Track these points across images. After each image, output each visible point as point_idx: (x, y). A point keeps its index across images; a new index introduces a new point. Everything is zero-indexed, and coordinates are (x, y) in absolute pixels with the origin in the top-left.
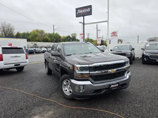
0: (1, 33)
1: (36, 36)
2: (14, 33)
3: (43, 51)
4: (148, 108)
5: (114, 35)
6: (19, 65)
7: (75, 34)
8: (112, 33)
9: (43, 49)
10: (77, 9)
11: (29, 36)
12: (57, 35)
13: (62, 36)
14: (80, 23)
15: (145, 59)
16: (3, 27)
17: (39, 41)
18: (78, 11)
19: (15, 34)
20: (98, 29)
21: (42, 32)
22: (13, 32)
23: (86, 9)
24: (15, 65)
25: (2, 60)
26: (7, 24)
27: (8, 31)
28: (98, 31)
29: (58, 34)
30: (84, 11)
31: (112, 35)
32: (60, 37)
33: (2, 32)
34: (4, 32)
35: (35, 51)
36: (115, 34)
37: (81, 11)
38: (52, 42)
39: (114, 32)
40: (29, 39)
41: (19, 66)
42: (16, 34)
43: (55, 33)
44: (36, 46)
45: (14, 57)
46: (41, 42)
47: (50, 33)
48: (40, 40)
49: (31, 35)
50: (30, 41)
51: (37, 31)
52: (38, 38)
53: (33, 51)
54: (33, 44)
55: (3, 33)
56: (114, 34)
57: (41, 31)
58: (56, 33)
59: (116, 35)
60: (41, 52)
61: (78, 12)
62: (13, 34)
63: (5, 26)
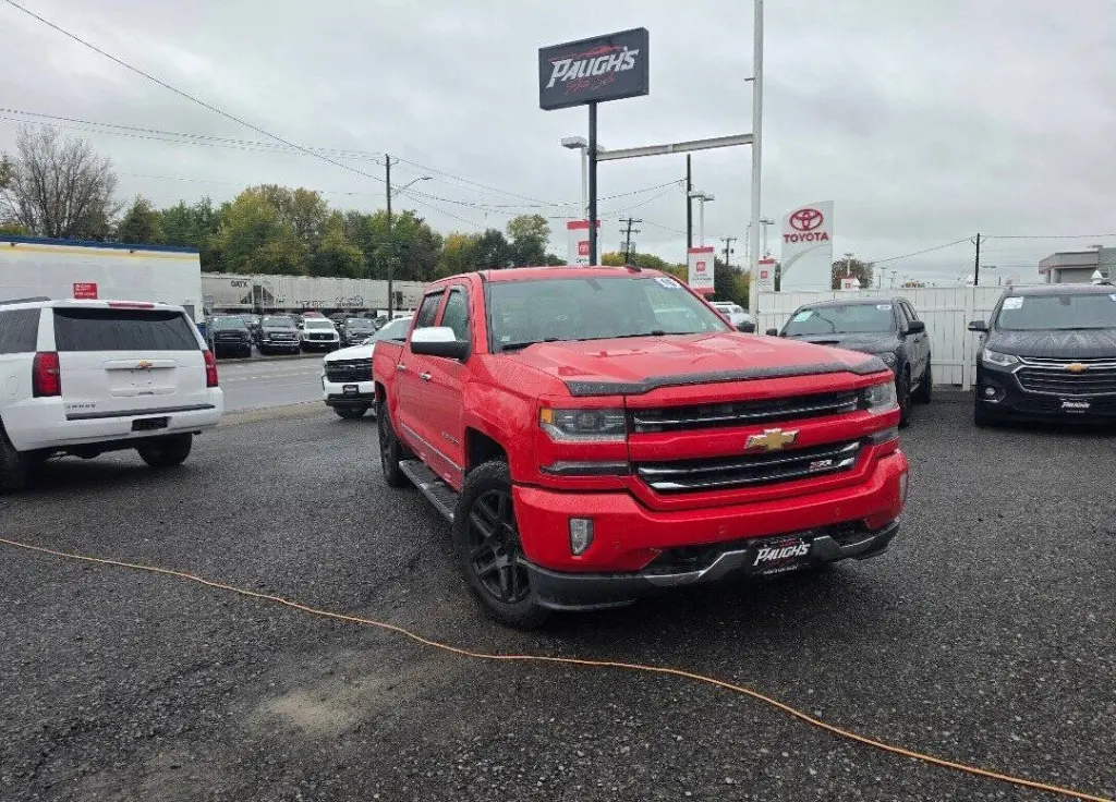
0: (17, 207)
1: (263, 236)
2: (107, 210)
3: (313, 336)
4: (931, 662)
5: (806, 228)
6: (164, 422)
7: (539, 221)
8: (795, 216)
9: (311, 326)
10: (548, 56)
11: (215, 231)
12: (410, 224)
13: (445, 235)
14: (572, 146)
15: (991, 392)
16: (34, 166)
17: (284, 268)
18: (557, 64)
19: (117, 217)
20: (696, 190)
21: (306, 204)
22: (103, 204)
23: (609, 54)
24: (137, 425)
25: (58, 393)
26: (60, 145)
27: (68, 196)
28: (695, 202)
29: (418, 222)
30: (596, 67)
31: (792, 231)
32: (430, 241)
33: (22, 204)
34: (43, 205)
35: (259, 336)
36: (814, 223)
37: (573, 70)
38: (374, 277)
39: (806, 211)
40: (217, 254)
41: (161, 431)
42: (121, 216)
43: (397, 211)
44: (261, 303)
45: (131, 370)
46: (296, 273)
47: (363, 212)
48: (294, 259)
49: (227, 224)
50: (222, 270)
51: (273, 196)
52: (275, 248)
53: (240, 334)
54: (245, 291)
55: (36, 212)
56: (807, 223)
57: (301, 193)
58: (407, 216)
59: (820, 230)
60: (295, 343)
61: (555, 74)
62: (102, 217)
63: (50, 163)
